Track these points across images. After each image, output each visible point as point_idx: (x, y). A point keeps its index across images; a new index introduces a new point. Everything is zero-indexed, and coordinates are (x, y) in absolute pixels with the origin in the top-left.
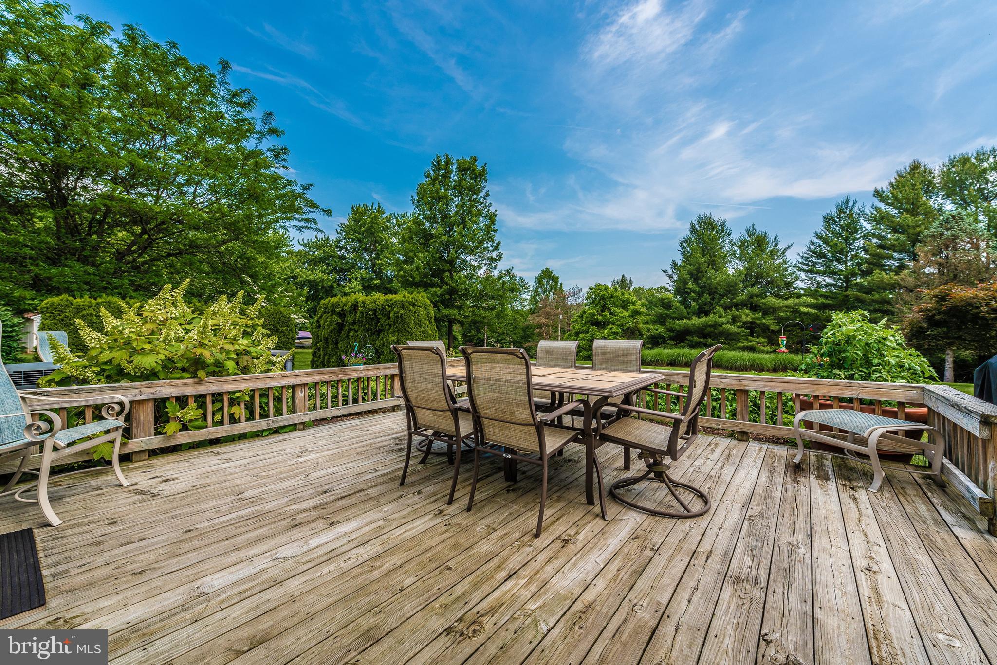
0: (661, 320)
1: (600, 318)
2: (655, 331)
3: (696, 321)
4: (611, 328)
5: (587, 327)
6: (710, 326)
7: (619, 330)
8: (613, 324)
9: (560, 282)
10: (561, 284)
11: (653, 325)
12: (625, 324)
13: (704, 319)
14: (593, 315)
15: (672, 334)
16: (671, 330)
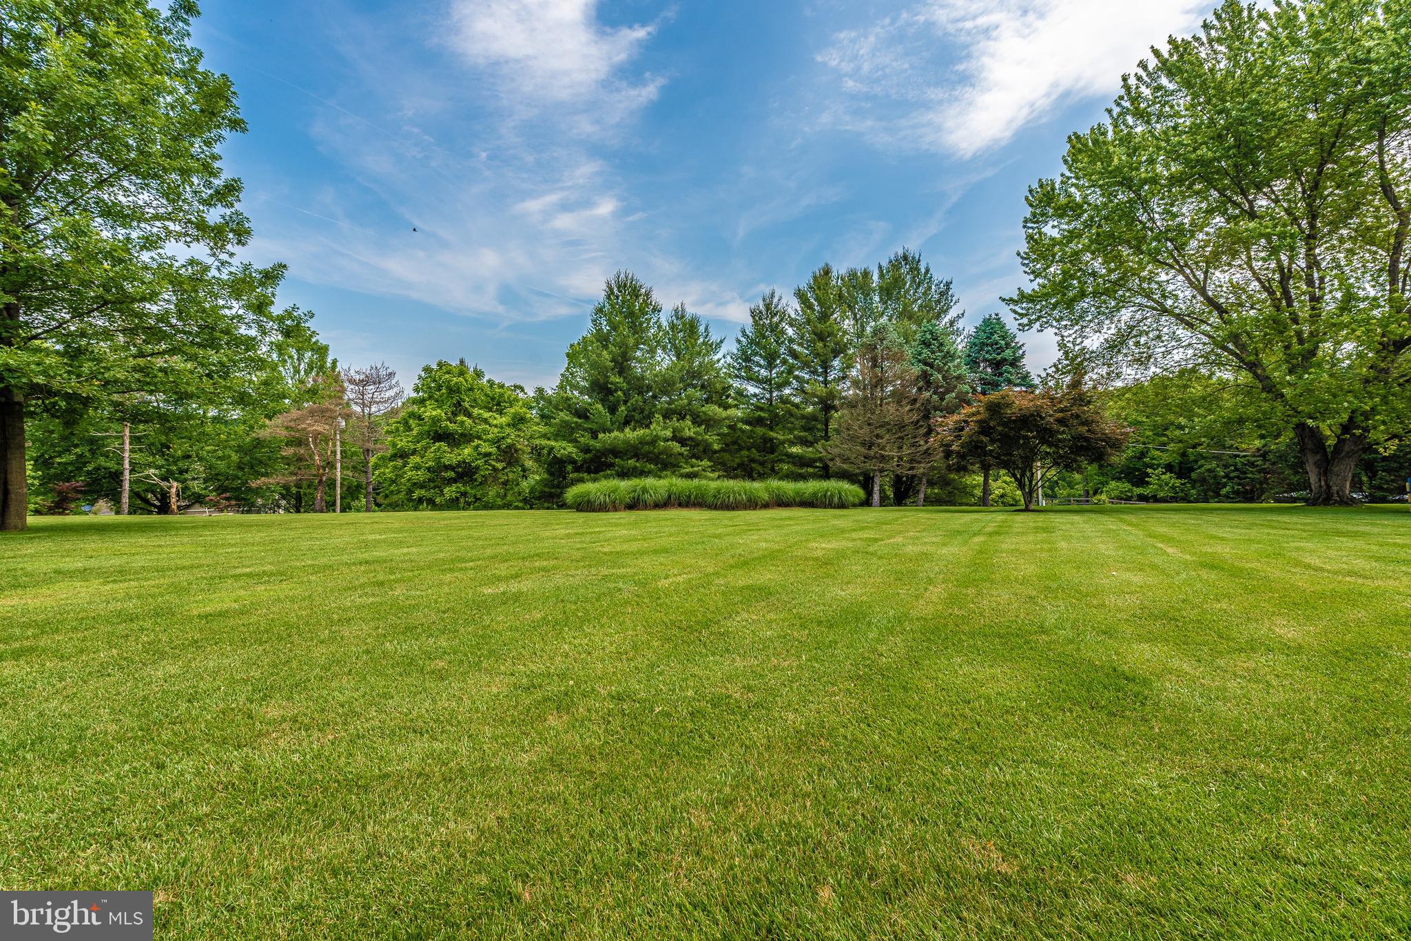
0: (566, 432)
1: (452, 426)
2: (562, 451)
3: (631, 435)
4: (478, 446)
5: (424, 443)
6: (647, 443)
7: (493, 450)
8: (479, 438)
9: (329, 360)
10: (335, 362)
11: (556, 440)
12: (503, 438)
13: (641, 432)
14: (435, 421)
15: (588, 456)
16: (586, 450)
